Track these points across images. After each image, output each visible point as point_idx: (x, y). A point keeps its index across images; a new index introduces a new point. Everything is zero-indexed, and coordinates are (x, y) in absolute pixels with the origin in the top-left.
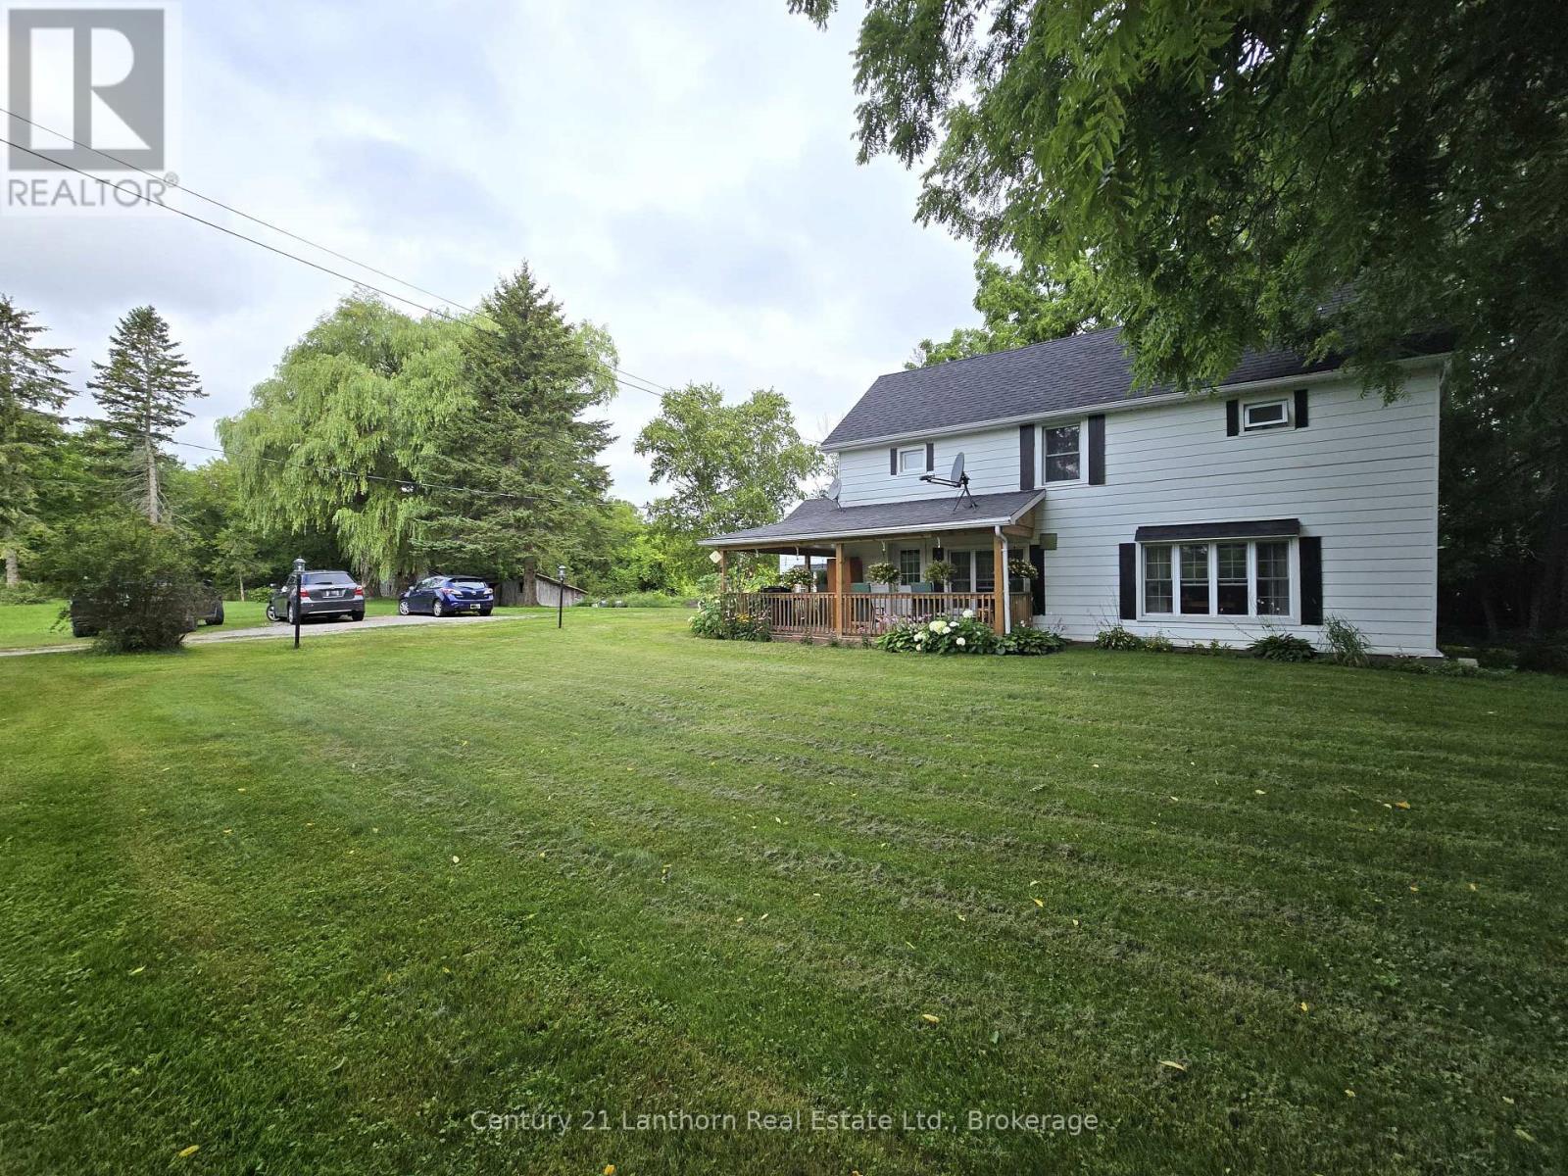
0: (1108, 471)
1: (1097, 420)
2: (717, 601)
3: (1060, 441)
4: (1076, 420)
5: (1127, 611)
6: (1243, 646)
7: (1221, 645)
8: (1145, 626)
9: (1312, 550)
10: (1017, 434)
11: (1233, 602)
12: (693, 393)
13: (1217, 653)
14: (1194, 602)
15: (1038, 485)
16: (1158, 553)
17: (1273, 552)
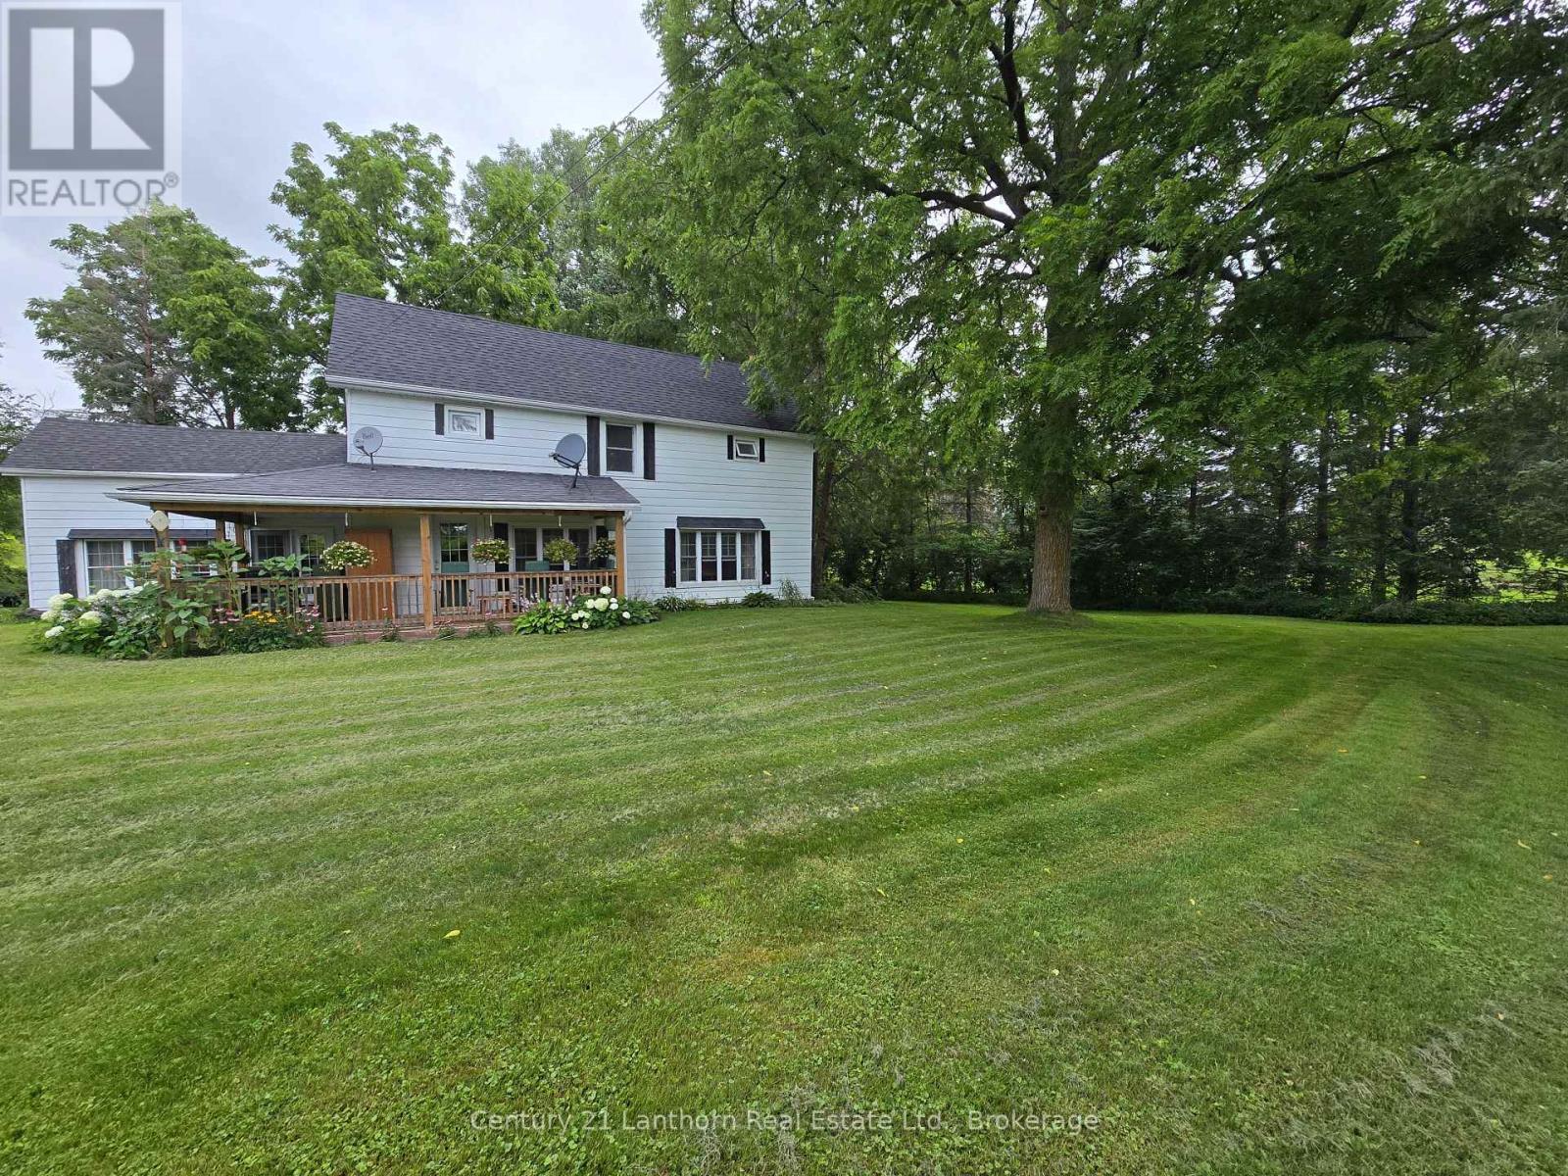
0: (657, 469)
1: (649, 428)
3: (620, 434)
4: (635, 422)
5: (670, 582)
6: (739, 600)
7: (731, 601)
8: (685, 592)
9: (766, 536)
10: (584, 422)
11: (729, 573)
13: (725, 606)
14: (709, 574)
15: (603, 471)
16: (689, 538)
17: (748, 538)
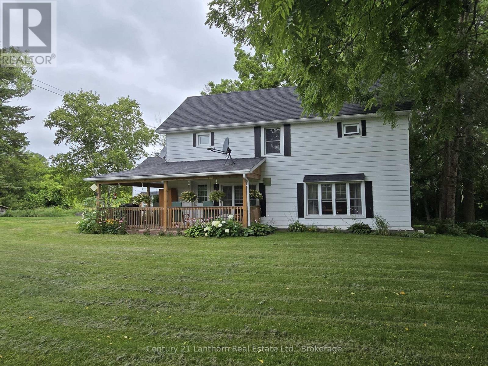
0: (292, 150)
1: (287, 126)
2: (94, 212)
3: (272, 135)
4: (278, 126)
5: (301, 214)
6: (345, 228)
7: (337, 228)
8: (308, 221)
9: (369, 185)
10: (253, 130)
11: (341, 209)
12: (83, 95)
13: (335, 232)
14: (327, 209)
15: (262, 155)
16: (312, 188)
17: (355, 187)
